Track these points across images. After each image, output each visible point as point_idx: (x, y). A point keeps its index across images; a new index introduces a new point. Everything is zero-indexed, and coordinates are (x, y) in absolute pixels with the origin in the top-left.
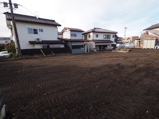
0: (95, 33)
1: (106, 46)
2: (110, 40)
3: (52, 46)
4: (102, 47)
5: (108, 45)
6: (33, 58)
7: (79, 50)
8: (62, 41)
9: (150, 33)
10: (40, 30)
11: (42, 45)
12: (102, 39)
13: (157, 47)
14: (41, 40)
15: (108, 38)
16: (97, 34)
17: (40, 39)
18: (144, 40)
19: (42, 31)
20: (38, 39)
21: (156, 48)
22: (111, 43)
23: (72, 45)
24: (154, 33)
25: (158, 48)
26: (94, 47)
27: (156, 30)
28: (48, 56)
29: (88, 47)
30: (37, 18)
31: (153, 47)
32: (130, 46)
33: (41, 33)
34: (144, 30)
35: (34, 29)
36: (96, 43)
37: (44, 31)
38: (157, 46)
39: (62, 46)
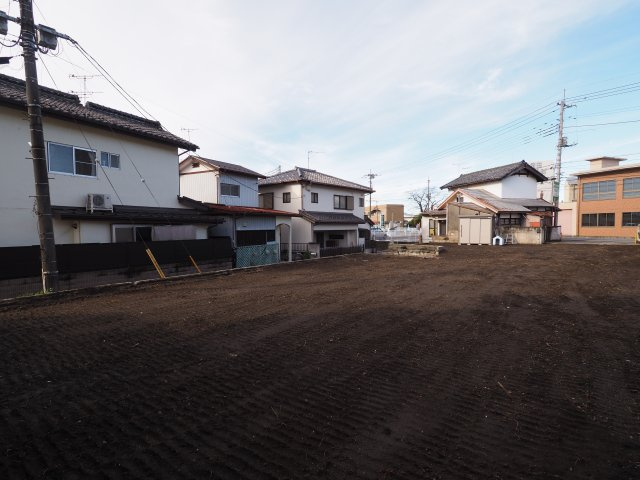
0: (309, 187)
1: (341, 235)
2: (352, 215)
3: (161, 233)
4: (326, 239)
5: (346, 231)
6: (121, 289)
7: (261, 248)
8: (193, 211)
9: (467, 199)
10: (104, 155)
11: (114, 227)
12: (330, 209)
13: (498, 240)
14: (108, 206)
15: (346, 209)
16: (315, 190)
17: (106, 201)
18: (461, 220)
19: (115, 161)
20: (99, 199)
21: (494, 243)
22: (356, 224)
23: (239, 229)
24: (481, 200)
25: (501, 243)
26: (309, 238)
27: (480, 191)
28: (182, 278)
29: (288, 239)
30: (83, 102)
31: (488, 241)
32: (395, 235)
33: (110, 171)
34: (442, 188)
35: (76, 150)
36: (317, 223)
37: (123, 161)
38: (497, 237)
39: (201, 234)
